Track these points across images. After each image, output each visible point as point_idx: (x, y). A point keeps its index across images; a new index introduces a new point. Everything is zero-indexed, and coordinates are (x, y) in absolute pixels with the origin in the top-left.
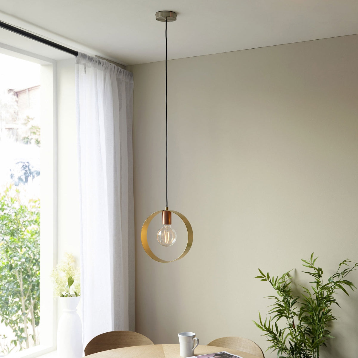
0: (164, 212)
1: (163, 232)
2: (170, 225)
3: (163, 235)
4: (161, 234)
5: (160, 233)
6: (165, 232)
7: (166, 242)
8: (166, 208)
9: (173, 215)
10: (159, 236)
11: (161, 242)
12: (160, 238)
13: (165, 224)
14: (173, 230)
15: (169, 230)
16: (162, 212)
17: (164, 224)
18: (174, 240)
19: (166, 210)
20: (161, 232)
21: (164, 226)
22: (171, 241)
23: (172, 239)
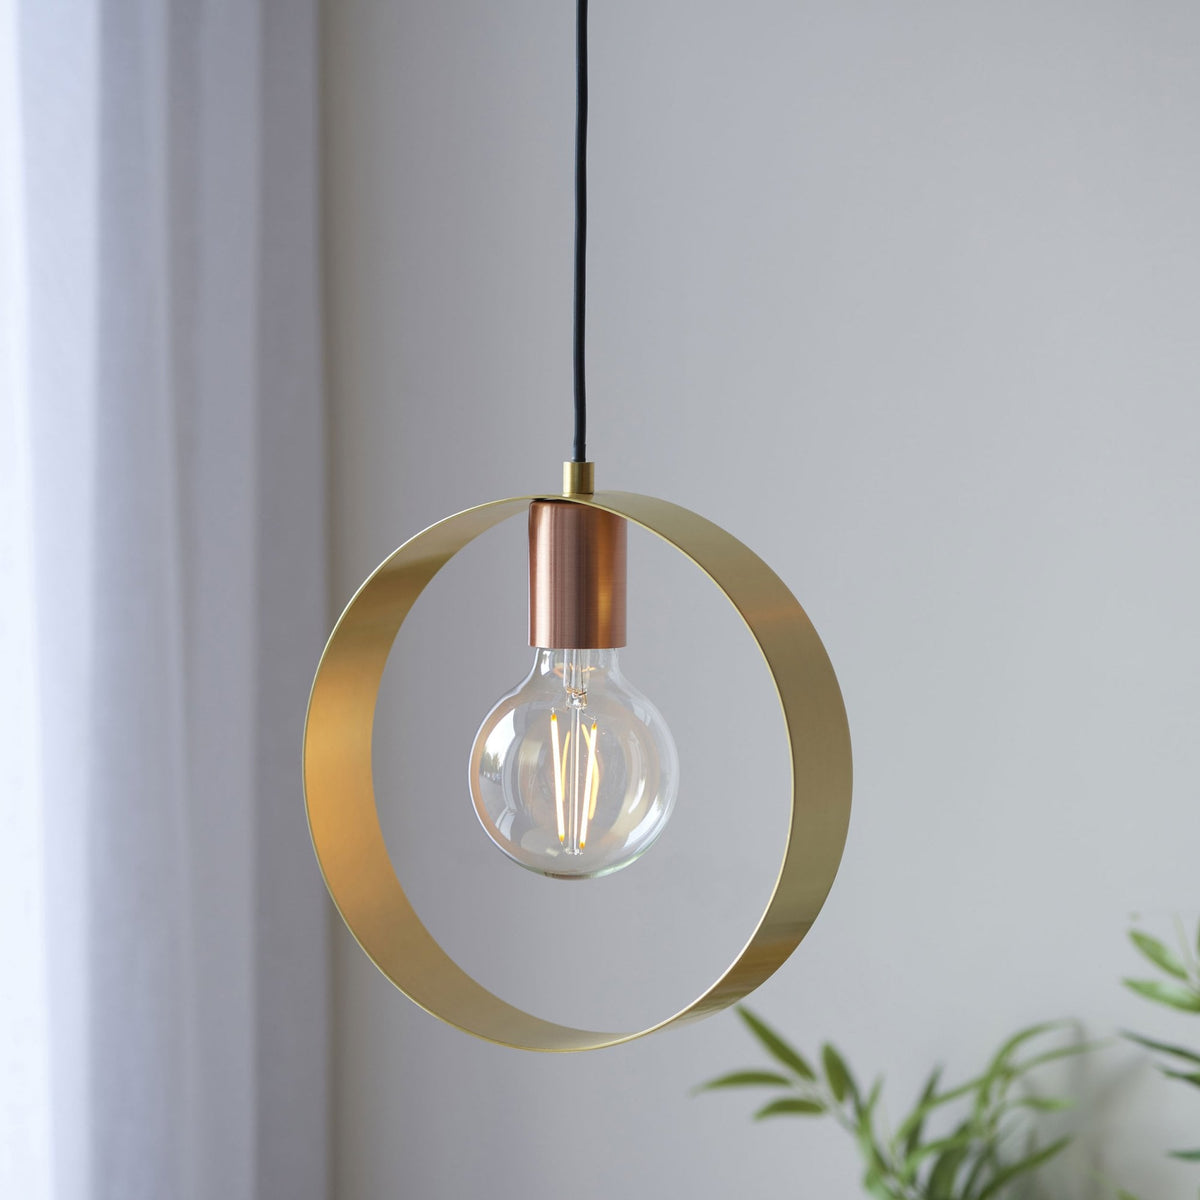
0: (546, 514)
1: (530, 729)
2: (614, 653)
3: (532, 756)
4: (515, 750)
5: (500, 739)
6: (554, 724)
7: (561, 833)
8: (567, 468)
9: (643, 550)
10: (487, 764)
11: (506, 832)
12: (498, 782)
13: (557, 642)
14: (645, 710)
15: (599, 703)
16: (525, 515)
17: (543, 638)
18: (654, 813)
19: (567, 492)
20: (508, 720)
21: (545, 668)
22: (618, 827)
23: (633, 804)
